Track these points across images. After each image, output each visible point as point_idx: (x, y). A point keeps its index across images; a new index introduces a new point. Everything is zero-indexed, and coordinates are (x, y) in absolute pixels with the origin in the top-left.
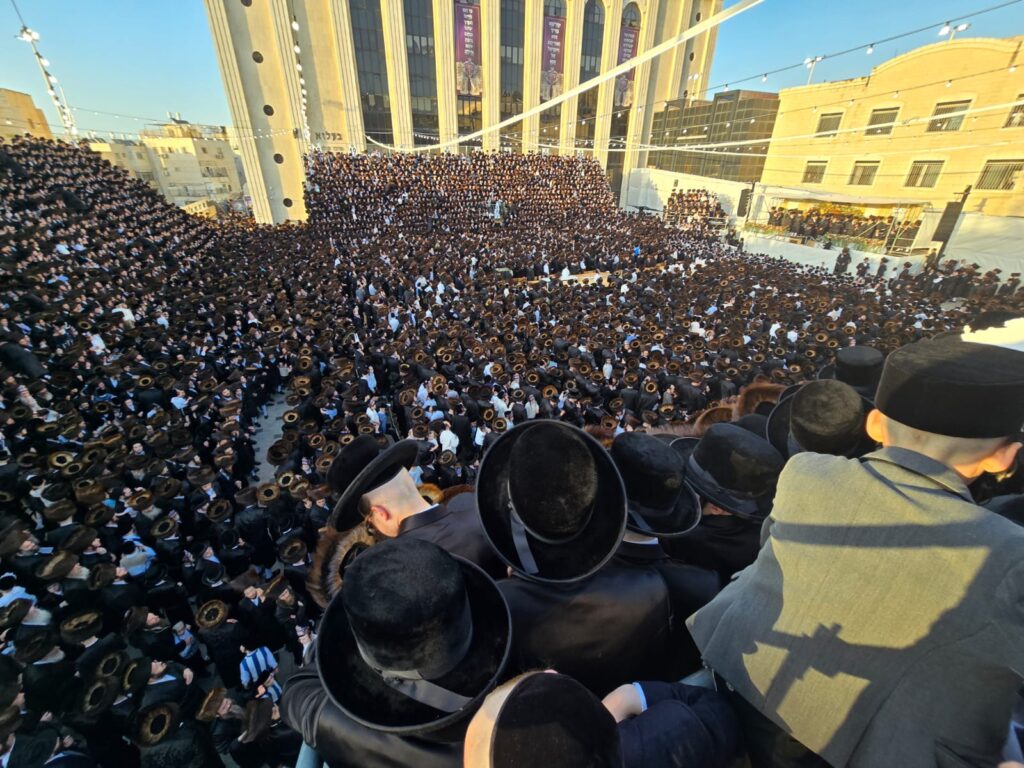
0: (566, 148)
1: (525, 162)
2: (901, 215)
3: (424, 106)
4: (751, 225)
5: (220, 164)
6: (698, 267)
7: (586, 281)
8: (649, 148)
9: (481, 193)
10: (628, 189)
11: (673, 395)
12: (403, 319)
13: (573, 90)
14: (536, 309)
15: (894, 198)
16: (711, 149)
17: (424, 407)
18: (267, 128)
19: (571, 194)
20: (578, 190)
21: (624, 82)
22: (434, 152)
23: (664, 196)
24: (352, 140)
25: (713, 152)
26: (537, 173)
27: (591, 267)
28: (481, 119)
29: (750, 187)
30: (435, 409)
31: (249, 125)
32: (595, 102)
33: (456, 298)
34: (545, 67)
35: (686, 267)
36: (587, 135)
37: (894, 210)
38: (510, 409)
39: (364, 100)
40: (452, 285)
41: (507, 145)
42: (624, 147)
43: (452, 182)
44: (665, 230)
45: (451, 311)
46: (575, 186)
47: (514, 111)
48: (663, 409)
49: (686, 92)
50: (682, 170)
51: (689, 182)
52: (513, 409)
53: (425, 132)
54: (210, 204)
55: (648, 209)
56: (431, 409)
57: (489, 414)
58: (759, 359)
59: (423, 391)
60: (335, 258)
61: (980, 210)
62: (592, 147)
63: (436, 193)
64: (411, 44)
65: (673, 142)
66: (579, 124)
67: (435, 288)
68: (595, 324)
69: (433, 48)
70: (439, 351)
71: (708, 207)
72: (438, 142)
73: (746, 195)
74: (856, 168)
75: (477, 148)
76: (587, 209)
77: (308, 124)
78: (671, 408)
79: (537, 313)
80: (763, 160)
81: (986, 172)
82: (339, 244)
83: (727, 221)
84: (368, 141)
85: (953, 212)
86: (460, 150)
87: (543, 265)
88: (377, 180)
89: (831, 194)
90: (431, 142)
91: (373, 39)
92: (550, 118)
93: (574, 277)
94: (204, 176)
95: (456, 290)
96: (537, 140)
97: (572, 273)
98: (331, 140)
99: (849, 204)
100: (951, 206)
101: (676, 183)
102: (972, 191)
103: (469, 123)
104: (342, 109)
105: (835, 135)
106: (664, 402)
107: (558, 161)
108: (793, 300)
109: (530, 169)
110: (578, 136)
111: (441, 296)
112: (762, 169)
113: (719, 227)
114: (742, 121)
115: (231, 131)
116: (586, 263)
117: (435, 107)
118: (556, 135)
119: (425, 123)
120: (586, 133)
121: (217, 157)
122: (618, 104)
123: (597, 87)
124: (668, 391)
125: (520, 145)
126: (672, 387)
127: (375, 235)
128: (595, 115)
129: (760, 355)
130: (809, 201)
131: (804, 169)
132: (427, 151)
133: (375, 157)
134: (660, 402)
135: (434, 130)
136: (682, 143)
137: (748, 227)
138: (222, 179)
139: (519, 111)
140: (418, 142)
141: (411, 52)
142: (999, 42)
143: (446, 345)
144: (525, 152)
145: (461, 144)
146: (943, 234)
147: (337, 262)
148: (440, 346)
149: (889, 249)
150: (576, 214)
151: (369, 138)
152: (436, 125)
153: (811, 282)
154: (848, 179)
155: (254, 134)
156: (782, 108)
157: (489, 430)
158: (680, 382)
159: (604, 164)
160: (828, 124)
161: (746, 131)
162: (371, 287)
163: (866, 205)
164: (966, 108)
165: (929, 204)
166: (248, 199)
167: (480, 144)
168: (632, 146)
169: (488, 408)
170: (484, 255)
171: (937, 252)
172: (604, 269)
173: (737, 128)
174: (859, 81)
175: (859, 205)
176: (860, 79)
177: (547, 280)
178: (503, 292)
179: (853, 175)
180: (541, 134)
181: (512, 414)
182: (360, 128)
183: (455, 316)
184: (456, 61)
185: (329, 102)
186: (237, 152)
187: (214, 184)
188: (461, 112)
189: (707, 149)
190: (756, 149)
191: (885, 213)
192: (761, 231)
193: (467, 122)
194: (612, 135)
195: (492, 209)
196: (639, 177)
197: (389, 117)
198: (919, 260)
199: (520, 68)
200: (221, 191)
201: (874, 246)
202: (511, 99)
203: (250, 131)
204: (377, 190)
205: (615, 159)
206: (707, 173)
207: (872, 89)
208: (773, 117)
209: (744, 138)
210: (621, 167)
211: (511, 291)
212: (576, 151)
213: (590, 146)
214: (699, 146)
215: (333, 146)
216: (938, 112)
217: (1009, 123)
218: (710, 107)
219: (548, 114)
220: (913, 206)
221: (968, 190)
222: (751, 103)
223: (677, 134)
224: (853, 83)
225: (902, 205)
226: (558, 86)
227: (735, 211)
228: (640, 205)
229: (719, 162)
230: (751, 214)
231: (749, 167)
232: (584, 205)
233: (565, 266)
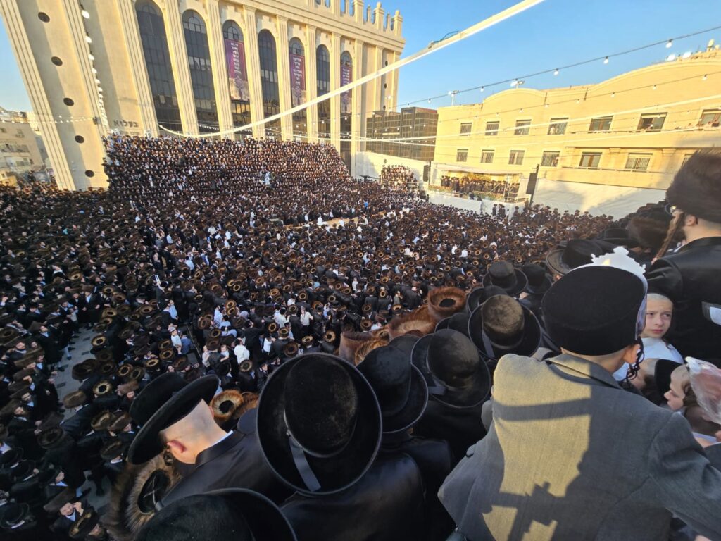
0: (312, 137)
1: (285, 146)
2: (510, 180)
3: (206, 106)
4: (432, 187)
5: (21, 142)
6: (404, 213)
7: (335, 225)
8: (366, 139)
9: (255, 167)
10: (356, 165)
11: (400, 298)
12: (197, 261)
13: (313, 101)
14: (301, 247)
15: (504, 171)
16: (403, 141)
17: (220, 328)
18: (68, 115)
19: (319, 168)
20: (323, 165)
21: (346, 97)
22: (215, 138)
23: (379, 170)
24: (146, 126)
25: (405, 143)
26: (294, 154)
27: (337, 215)
28: (250, 116)
29: (428, 164)
30: (229, 328)
31: (50, 112)
32: (329, 109)
33: (241, 243)
34: (293, 85)
35: (398, 214)
37: (506, 177)
38: (288, 321)
39: (156, 99)
40: (236, 232)
41: (270, 135)
42: (350, 138)
43: (232, 159)
44: (382, 190)
45: (238, 252)
46: (320, 163)
47: (274, 112)
48: (394, 308)
49: (384, 107)
50: (388, 153)
51: (394, 161)
52: (290, 321)
53: (208, 124)
54: (10, 174)
55: (369, 177)
56: (226, 329)
57: (273, 327)
58: (447, 269)
59: (218, 315)
60: (136, 216)
61: (545, 177)
63: (219, 166)
64: (192, 63)
65: (380, 137)
66: (320, 123)
67: (223, 236)
68: (343, 254)
69: (210, 67)
70: (230, 283)
71: (406, 176)
72: (218, 131)
73: (427, 169)
74: (483, 154)
75: (248, 136)
76: (330, 178)
77: (107, 115)
78: (400, 307)
79: (302, 250)
80: (433, 148)
81: (544, 157)
82: (138, 205)
83: (418, 184)
84: (160, 129)
85: (533, 178)
86: (236, 137)
87: (305, 214)
88: (170, 156)
89: (473, 168)
90: (213, 131)
91: (161, 57)
92: (299, 118)
93: (325, 223)
94: (3, 151)
95: (240, 236)
96: (292, 132)
97: (324, 220)
98: (128, 126)
99: (483, 174)
100: (531, 174)
101: (385, 161)
102: (540, 167)
103: (241, 119)
104: (137, 104)
105: (470, 135)
106: (395, 303)
107: (308, 146)
108: (461, 231)
109: (288, 151)
110: (320, 131)
111: (228, 241)
112: (434, 153)
113: (413, 188)
114: (418, 125)
115: (31, 116)
116: (333, 213)
117: (214, 107)
118: (305, 130)
119: (207, 118)
120: (325, 129)
121: (17, 136)
122: (344, 112)
123: (329, 100)
124: (397, 295)
125: (280, 135)
126: (399, 292)
127: (170, 198)
128: (329, 118)
129: (448, 267)
130: (461, 172)
131: (456, 154)
132: (210, 137)
133: (167, 140)
134: (392, 303)
135: (214, 123)
136: (386, 137)
137: (430, 188)
138: (22, 154)
139: (277, 112)
140: (202, 130)
141: (193, 68)
142: (538, 92)
143: (235, 278)
144: (284, 139)
145: (236, 133)
146: (531, 190)
147: (138, 219)
148: (231, 279)
149: (506, 199)
150: (323, 181)
151: (161, 126)
152: (216, 119)
153: (470, 220)
154: (480, 160)
155: (55, 119)
156: (440, 118)
157: (274, 339)
158: (403, 288)
159: (338, 149)
160: (465, 129)
161: (420, 131)
162: (169, 237)
163: (491, 175)
164: (529, 124)
165: (521, 174)
166: (50, 170)
167: (250, 133)
168: (356, 138)
169: (271, 323)
170: (259, 210)
171: (529, 200)
172: (345, 217)
174: (477, 106)
175: (487, 174)
177: (307, 225)
178: (276, 236)
179: (482, 158)
180: (295, 128)
181: (290, 325)
182: (153, 119)
183: (241, 255)
184: (228, 77)
185: (125, 99)
186: (38, 133)
187: (14, 158)
188: (235, 111)
189: (401, 141)
190: (429, 142)
191: (501, 179)
192: (438, 190)
193: (240, 118)
194: (342, 131)
195: (263, 178)
196: (362, 157)
197: (178, 111)
198: (521, 205)
199: (275, 85)
200: (22, 164)
201: (499, 197)
202: (271, 103)
203: (51, 117)
204: (171, 165)
205: (346, 146)
206: (401, 155)
207: (485, 111)
208: (436, 124)
209: (421, 135)
210: (350, 151)
211: (281, 235)
212: (319, 140)
213: (328, 137)
214: (397, 139)
215: (130, 131)
216: (518, 125)
217: (549, 134)
218: (400, 116)
219: (297, 115)
220: (514, 175)
221: (538, 166)
222: (423, 115)
223: (382, 131)
224: (474, 107)
225: (509, 175)
226: (303, 98)
227: (422, 178)
228: (364, 175)
229: (409, 149)
230: (431, 180)
231: (426, 152)
232: (328, 175)
233: (319, 216)
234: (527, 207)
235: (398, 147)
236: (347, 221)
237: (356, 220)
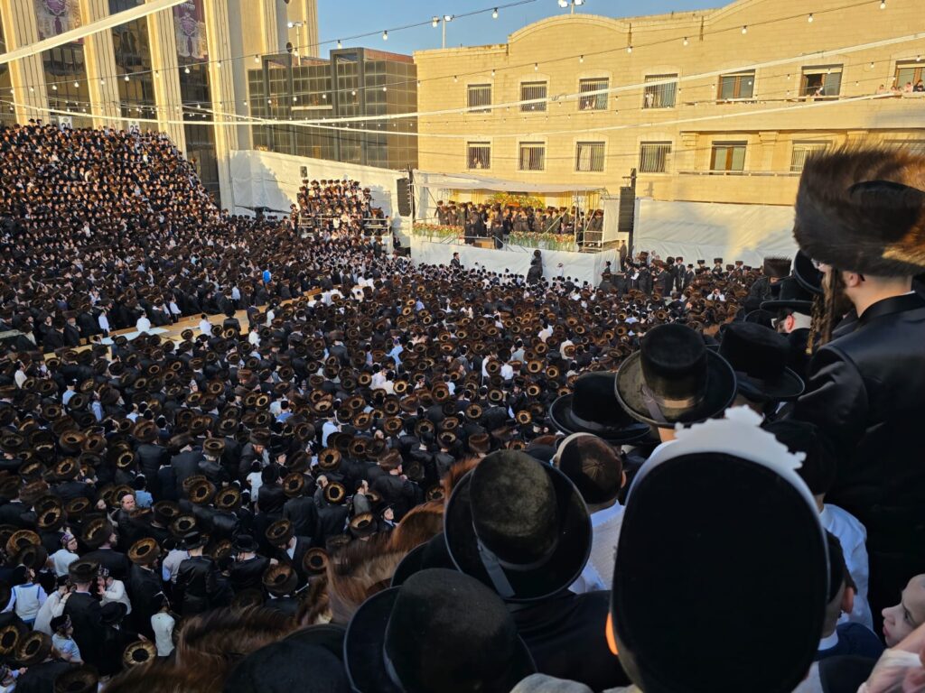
0: (104, 115)
2: (584, 205)
4: (420, 227)
7: (187, 335)
8: (250, 121)
10: (231, 182)
11: (368, 497)
13: (99, 23)
14: (92, 400)
15: (569, 185)
16: (343, 125)
19: (130, 192)
20: (141, 185)
23: (290, 190)
25: (346, 129)
26: (55, 158)
27: (188, 309)
29: (407, 175)
32: (145, 42)
35: (347, 293)
36: (141, 97)
37: (574, 198)
42: (210, 118)
44: (303, 241)
46: (135, 178)
48: (356, 524)
49: (289, 45)
50: (309, 154)
51: (326, 171)
52: (67, 609)
55: (270, 211)
58: (474, 412)
61: (651, 195)
62: (154, 117)
65: (288, 114)
71: (359, 205)
73: (405, 188)
74: (522, 150)
76: (165, 215)
78: (369, 519)
79: (95, 407)
80: (414, 140)
81: (643, 154)
83: (388, 223)
85: (628, 199)
87: (98, 312)
89: (504, 182)
92: (63, 65)
93: (160, 330)
96: (45, 102)
97: (155, 324)
99: (526, 194)
100: (623, 190)
101: (304, 171)
102: (638, 174)
105: (489, 110)
106: (358, 511)
107: (94, 139)
110: (125, 98)
112: (416, 152)
113: (379, 232)
114: (375, 89)
116: (180, 306)
118: (83, 95)
120: (138, 93)
122: (186, 54)
123: (142, 22)
124: (361, 492)
126: (365, 483)
129: (475, 407)
130: (482, 191)
131: (466, 152)
134: (351, 513)
136: (299, 116)
137: (417, 229)
142: (613, 21)
144: (23, 121)
146: (627, 224)
149: (581, 244)
150: (145, 224)
154: (517, 162)
156: (421, 75)
159: (181, 144)
160: (479, 97)
161: (379, 102)
163: (544, 194)
164: (606, 86)
165: (604, 190)
171: (627, 244)
172: (214, 310)
173: (371, 97)
174: (497, 49)
175: (537, 194)
176: (498, 47)
177: (108, 341)
178: (12, 380)
179: (522, 159)
180: (50, 93)
189: (337, 124)
190: (402, 125)
191: (569, 203)
192: (435, 233)
194: (184, 100)
196: (245, 165)
198: (613, 255)
201: (566, 243)
205: (200, 137)
206: (342, 157)
207: (514, 58)
208: (413, 85)
209: (383, 111)
210: (213, 148)
211: (31, 374)
212: (125, 123)
213: (149, 114)
214: (324, 121)
216: (584, 88)
217: (646, 106)
218: (328, 67)
219: (58, 58)
220: (590, 193)
221: (634, 173)
222: (381, 66)
223: (288, 101)
224: (490, 51)
225: (580, 193)
226: (71, 18)
227: (395, 209)
228: (256, 204)
229: (358, 141)
230: (418, 211)
231: (400, 149)
232: (156, 208)
233: (140, 314)
234: (625, 258)
235: (331, 137)
236: (220, 319)
237: (241, 317)
